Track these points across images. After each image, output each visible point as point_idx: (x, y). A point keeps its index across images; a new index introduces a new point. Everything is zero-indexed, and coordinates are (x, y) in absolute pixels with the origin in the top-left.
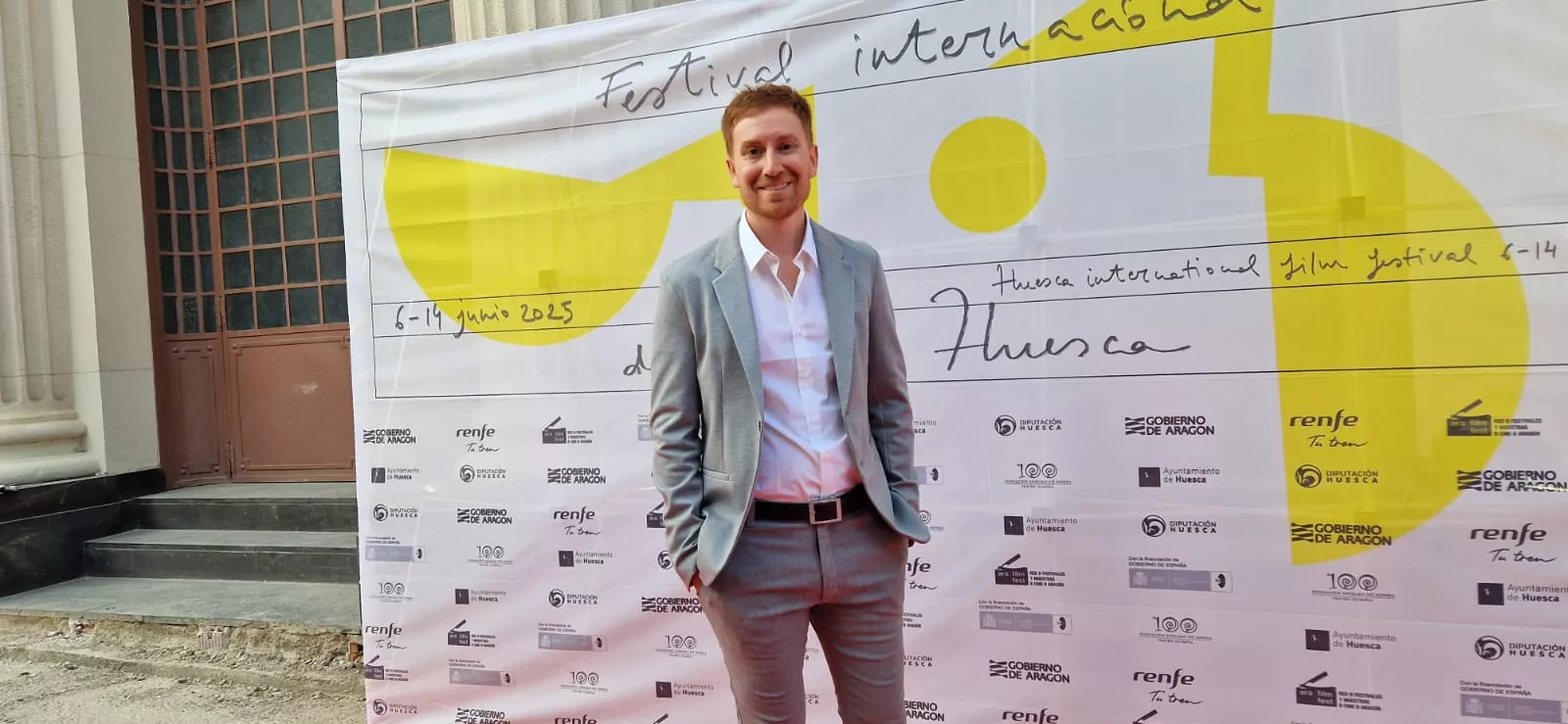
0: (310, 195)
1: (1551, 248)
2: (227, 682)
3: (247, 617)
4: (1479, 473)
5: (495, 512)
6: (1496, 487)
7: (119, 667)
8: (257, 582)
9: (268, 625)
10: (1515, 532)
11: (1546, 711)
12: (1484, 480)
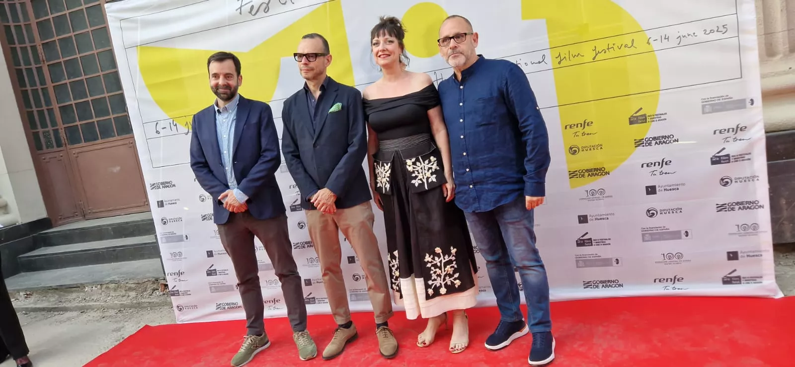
0: (99, 72)
1: (667, 37)
2: (104, 309)
3: (109, 279)
4: (643, 139)
6: (650, 144)
7: (50, 310)
8: (109, 264)
9: (119, 281)
10: (659, 163)
11: (676, 235)
12: (645, 142)
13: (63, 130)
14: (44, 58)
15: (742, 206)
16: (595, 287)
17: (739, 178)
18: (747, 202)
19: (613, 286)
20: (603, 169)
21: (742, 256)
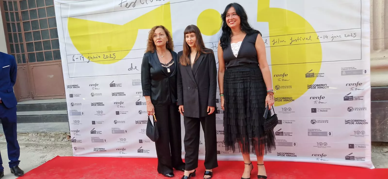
0: (48, 28)
1: (327, 36)
2: (37, 146)
3: (41, 131)
4: (312, 85)
5: (100, 103)
6: (315, 88)
8: (43, 123)
9: (47, 132)
10: (319, 97)
11: (325, 134)
12: (313, 87)
13: (27, 55)
14: (22, 19)
15: (357, 122)
16: (283, 155)
17: (357, 108)
18: (360, 120)
19: (292, 156)
20: (291, 98)
21: (356, 147)
